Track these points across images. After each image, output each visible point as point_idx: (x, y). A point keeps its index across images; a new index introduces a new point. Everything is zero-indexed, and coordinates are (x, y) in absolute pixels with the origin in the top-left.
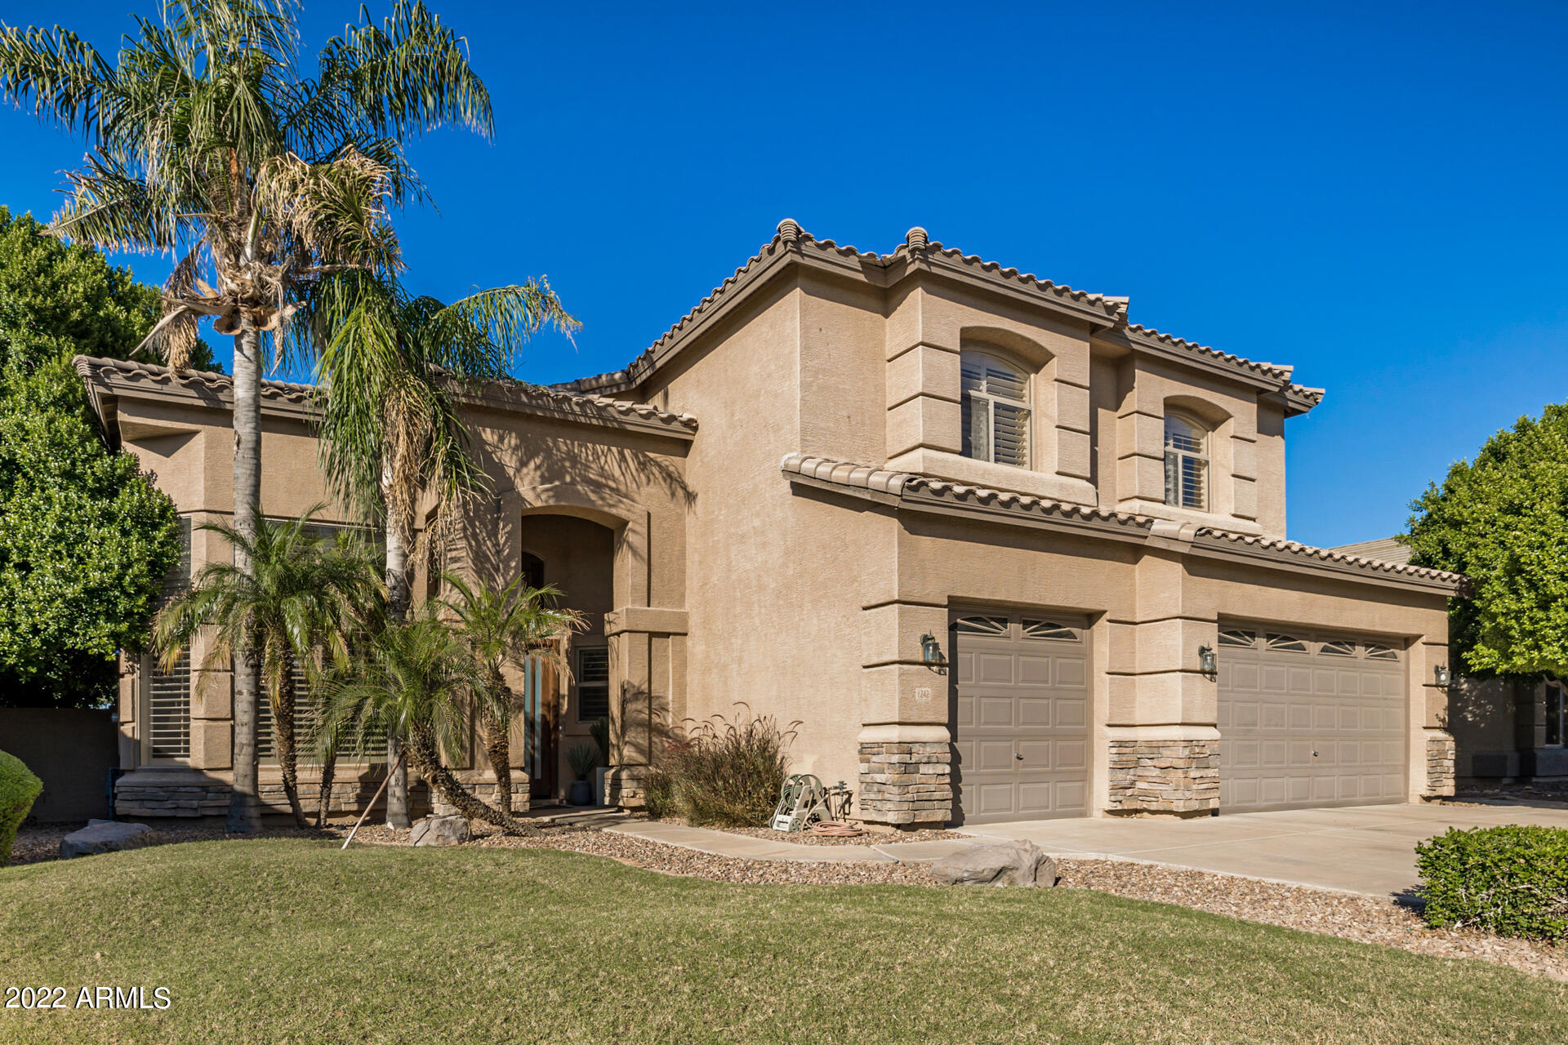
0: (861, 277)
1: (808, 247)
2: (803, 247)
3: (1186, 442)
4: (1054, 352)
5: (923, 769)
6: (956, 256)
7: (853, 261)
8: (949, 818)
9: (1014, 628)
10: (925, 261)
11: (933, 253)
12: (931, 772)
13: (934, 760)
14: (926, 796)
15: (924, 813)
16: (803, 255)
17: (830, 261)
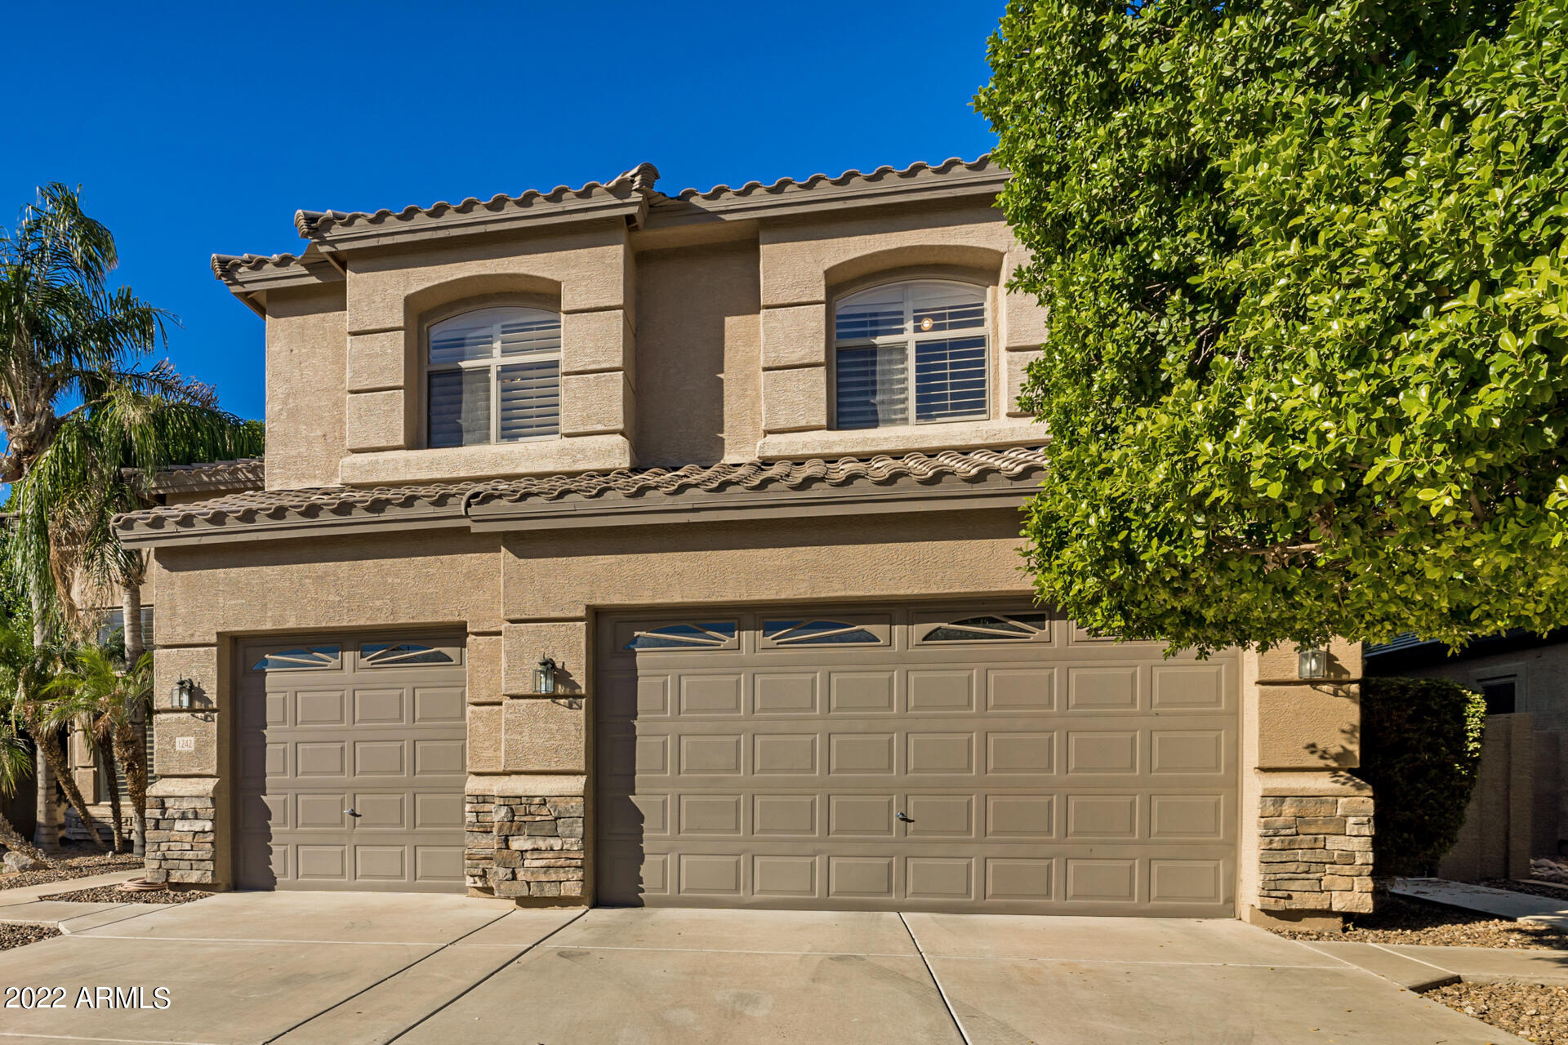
0: (313, 280)
1: (243, 273)
2: (237, 276)
3: (952, 316)
4: (555, 278)
5: (179, 825)
6: (358, 222)
7: (295, 269)
8: (208, 879)
9: (349, 656)
10: (323, 242)
11: (328, 230)
12: (186, 829)
13: (190, 815)
14: (176, 855)
15: (179, 873)
16: (242, 284)
17: (272, 277)
